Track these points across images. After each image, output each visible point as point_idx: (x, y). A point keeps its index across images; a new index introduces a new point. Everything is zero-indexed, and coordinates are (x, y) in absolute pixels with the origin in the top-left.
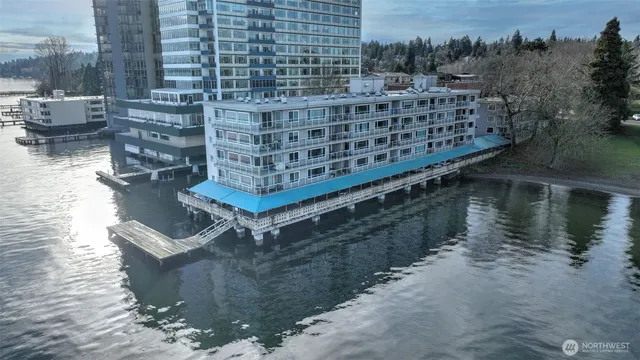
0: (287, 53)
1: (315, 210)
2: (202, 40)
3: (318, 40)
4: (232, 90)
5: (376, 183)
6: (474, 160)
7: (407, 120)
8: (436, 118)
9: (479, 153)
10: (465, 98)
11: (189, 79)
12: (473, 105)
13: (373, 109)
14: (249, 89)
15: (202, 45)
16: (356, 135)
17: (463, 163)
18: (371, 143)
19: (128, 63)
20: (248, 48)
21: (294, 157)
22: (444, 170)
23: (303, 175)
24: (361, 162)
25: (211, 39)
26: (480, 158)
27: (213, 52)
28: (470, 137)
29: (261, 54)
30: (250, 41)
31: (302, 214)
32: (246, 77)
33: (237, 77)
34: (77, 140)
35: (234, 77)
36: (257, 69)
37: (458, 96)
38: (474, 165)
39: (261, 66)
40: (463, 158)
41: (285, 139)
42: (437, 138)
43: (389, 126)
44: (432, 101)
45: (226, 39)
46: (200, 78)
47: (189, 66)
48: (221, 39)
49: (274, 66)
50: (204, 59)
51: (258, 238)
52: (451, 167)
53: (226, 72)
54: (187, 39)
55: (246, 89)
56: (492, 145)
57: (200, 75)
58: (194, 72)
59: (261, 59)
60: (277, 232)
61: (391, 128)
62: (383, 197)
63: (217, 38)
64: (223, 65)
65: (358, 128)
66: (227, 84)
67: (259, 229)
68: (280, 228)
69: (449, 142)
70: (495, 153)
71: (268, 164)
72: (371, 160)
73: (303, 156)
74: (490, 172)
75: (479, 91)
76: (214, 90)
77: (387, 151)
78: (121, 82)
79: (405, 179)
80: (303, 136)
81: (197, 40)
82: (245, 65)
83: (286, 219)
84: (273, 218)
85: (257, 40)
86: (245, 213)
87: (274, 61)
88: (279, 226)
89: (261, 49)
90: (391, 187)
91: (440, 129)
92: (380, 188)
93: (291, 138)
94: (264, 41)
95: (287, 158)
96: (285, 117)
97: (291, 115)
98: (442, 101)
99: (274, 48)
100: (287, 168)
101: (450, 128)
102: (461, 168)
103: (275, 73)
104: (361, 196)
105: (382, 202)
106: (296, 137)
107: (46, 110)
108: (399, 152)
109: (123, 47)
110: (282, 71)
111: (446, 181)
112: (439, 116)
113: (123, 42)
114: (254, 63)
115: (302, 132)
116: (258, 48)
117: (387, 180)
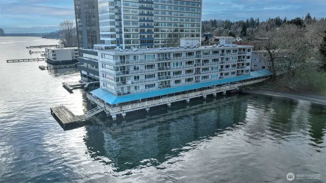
1: (147, 105)
2: (116, 20)
3: (177, 20)
4: (130, 45)
5: (184, 93)
6: (248, 83)
7: (206, 61)
8: (225, 60)
9: (252, 79)
10: (244, 50)
11: (110, 39)
12: (249, 54)
13: (184, 55)
14: (139, 44)
15: (116, 23)
16: (173, 68)
17: (240, 85)
18: (183, 72)
19: (88, 32)
20: (139, 24)
21: (137, 78)
22: (228, 88)
23: (142, 88)
24: (177, 82)
25: (120, 20)
26: (252, 82)
27: (121, 26)
28: (248, 71)
29: (146, 27)
30: (140, 21)
31: (138, 106)
32: (138, 39)
33: (133, 39)
34: (65, 67)
35: (132, 38)
36: (144, 35)
37: (239, 49)
38: (248, 85)
39: (146, 33)
40: (241, 82)
41: (132, 69)
42: (225, 71)
43: (194, 64)
44: (223, 51)
45: (127, 20)
46: (115, 39)
47: (109, 33)
48: (125, 20)
49: (153, 33)
50: (117, 30)
51: (114, 117)
52: (232, 86)
53: (127, 36)
54: (109, 20)
55: (138, 45)
56: (261, 75)
57: (115, 37)
58: (112, 36)
59: (146, 29)
60: (124, 115)
61: (195, 65)
62: (189, 100)
63: (123, 19)
64: (125, 32)
65: (175, 64)
66: (127, 42)
67: (114, 113)
68: (126, 113)
69: (233, 73)
70: (262, 80)
71: (124, 81)
72: (183, 81)
73: (142, 78)
74: (257, 90)
75: (253, 46)
76: (121, 45)
77: (194, 77)
78: (86, 41)
79: (202, 91)
80: (142, 68)
81: (114, 20)
82: (137, 32)
83: (129, 108)
84: (121, 107)
85: (144, 20)
86: (108, 104)
87: (153, 30)
88: (125, 111)
89: (146, 25)
90: (193, 95)
91: (227, 66)
92: (186, 95)
93: (135, 69)
94: (148, 21)
95: (132, 78)
96: (132, 58)
97: (135, 57)
98: (229, 51)
100: (132, 83)
101: (234, 66)
102: (240, 87)
103: (153, 36)
104: (175, 99)
105: (188, 103)
106: (138, 68)
107: (54, 53)
108: (201, 77)
109: (87, 24)
110: (157, 36)
111: (229, 93)
112: (227, 59)
113: (87, 22)
114: (142, 31)
115: (141, 66)
116: (144, 24)
117: (190, 91)
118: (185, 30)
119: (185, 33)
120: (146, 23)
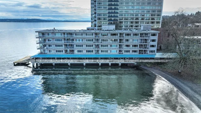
0: (124, 16)
1: (52, 61)
3: (139, 12)
12: (153, 38)
20: (108, 15)
23: (54, 51)
28: (153, 51)
29: (113, 17)
30: (109, 13)
36: (111, 22)
41: (46, 40)
42: (126, 49)
43: (94, 41)
44: (121, 34)
45: (100, 13)
49: (118, 21)
59: (113, 19)
60: (38, 64)
66: (99, 26)
69: (135, 51)
72: (84, 51)
73: (54, 46)
82: (106, 20)
84: (36, 60)
85: (112, 13)
87: (118, 19)
93: (49, 40)
94: (114, 13)
95: (47, 46)
96: (46, 35)
97: (48, 34)
98: (128, 35)
99: (118, 15)
100: (47, 48)
110: (121, 22)
112: (127, 40)
115: (53, 39)
116: (112, 15)
118: (145, 18)
119: (145, 20)
120: (113, 15)
